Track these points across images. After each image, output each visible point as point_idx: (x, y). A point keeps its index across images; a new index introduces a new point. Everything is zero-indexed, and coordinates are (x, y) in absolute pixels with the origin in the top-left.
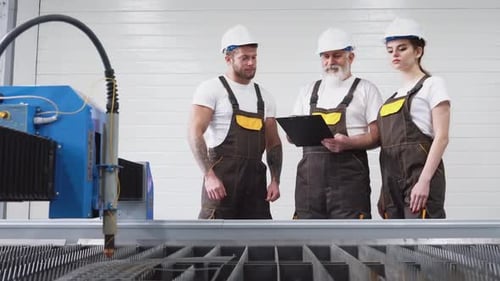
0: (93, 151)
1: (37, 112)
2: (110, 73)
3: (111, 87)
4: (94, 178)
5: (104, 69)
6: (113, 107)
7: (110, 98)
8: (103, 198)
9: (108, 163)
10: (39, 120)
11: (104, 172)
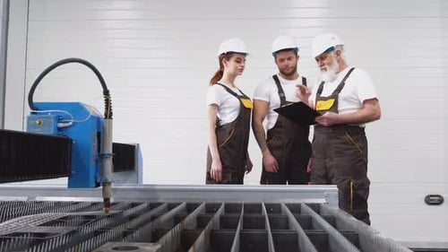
0: (96, 144)
1: (59, 119)
2: (106, 93)
3: (108, 102)
4: (97, 162)
5: (102, 90)
6: (109, 115)
7: (107, 108)
8: (102, 174)
9: (106, 152)
10: (61, 125)
11: (103, 158)
